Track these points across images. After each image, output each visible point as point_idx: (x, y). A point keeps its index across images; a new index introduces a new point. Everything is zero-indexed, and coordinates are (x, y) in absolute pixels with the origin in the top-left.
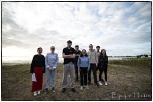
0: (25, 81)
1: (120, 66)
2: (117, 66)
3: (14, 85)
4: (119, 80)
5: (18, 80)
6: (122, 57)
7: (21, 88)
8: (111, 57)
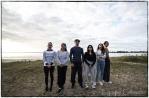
0: (23, 80)
1: (138, 64)
2: (134, 64)
3: (11, 85)
4: (136, 81)
5: (14, 79)
6: (141, 52)
7: (18, 89)
8: (127, 52)
